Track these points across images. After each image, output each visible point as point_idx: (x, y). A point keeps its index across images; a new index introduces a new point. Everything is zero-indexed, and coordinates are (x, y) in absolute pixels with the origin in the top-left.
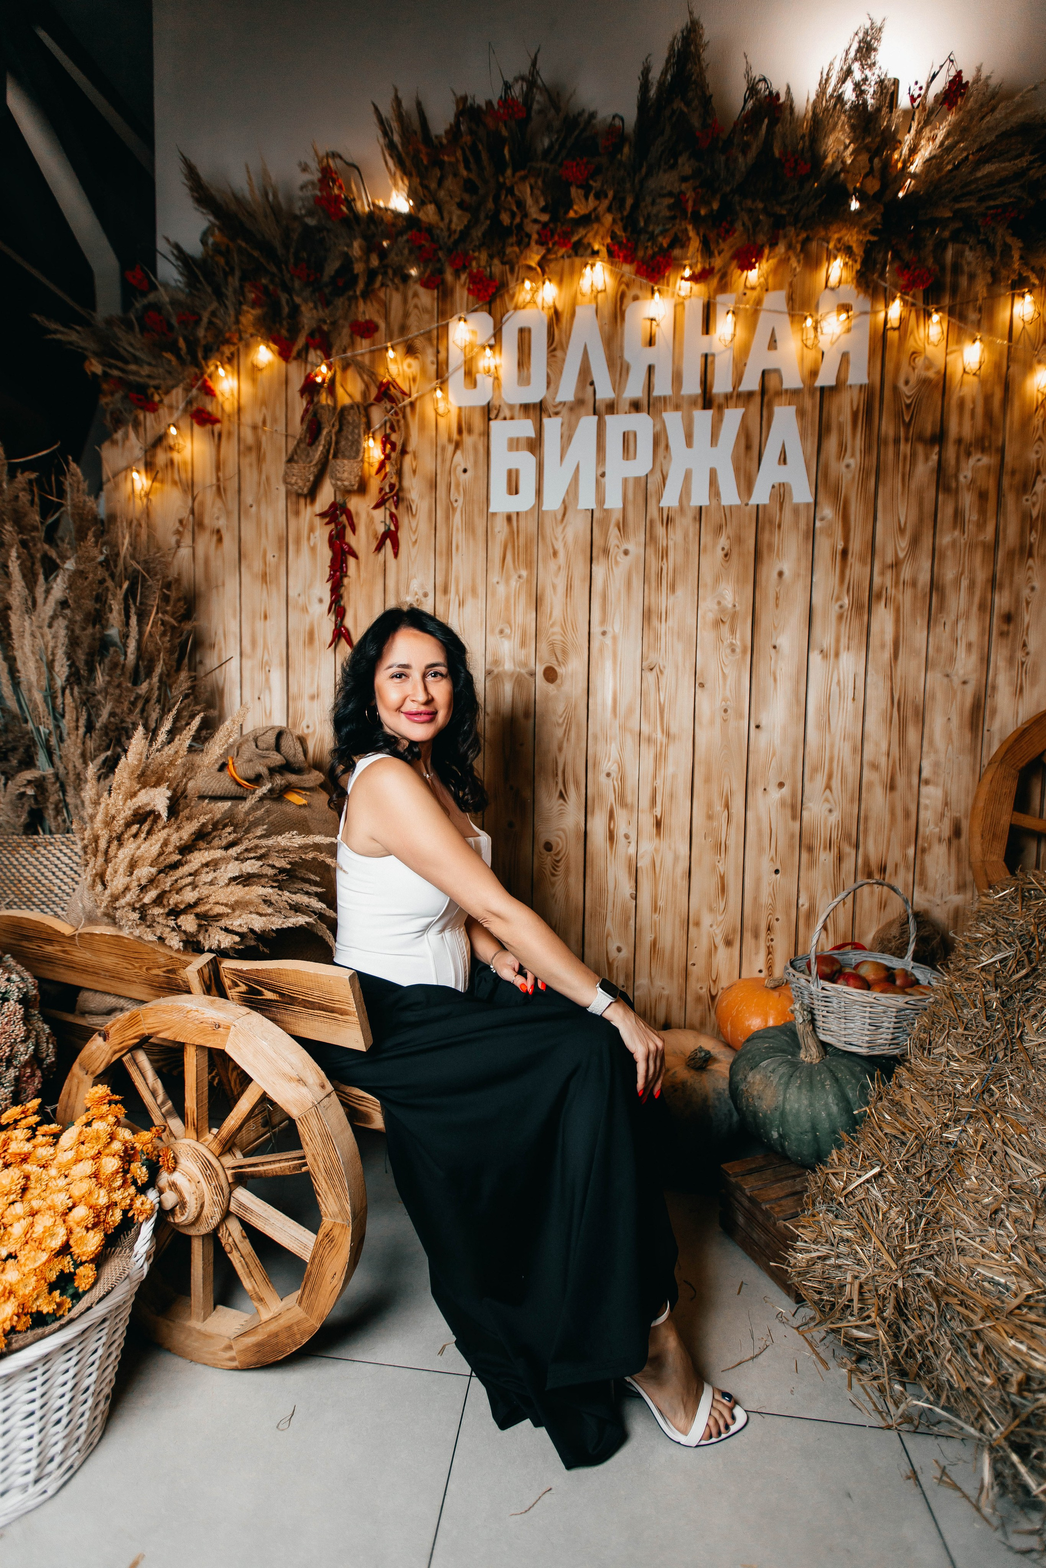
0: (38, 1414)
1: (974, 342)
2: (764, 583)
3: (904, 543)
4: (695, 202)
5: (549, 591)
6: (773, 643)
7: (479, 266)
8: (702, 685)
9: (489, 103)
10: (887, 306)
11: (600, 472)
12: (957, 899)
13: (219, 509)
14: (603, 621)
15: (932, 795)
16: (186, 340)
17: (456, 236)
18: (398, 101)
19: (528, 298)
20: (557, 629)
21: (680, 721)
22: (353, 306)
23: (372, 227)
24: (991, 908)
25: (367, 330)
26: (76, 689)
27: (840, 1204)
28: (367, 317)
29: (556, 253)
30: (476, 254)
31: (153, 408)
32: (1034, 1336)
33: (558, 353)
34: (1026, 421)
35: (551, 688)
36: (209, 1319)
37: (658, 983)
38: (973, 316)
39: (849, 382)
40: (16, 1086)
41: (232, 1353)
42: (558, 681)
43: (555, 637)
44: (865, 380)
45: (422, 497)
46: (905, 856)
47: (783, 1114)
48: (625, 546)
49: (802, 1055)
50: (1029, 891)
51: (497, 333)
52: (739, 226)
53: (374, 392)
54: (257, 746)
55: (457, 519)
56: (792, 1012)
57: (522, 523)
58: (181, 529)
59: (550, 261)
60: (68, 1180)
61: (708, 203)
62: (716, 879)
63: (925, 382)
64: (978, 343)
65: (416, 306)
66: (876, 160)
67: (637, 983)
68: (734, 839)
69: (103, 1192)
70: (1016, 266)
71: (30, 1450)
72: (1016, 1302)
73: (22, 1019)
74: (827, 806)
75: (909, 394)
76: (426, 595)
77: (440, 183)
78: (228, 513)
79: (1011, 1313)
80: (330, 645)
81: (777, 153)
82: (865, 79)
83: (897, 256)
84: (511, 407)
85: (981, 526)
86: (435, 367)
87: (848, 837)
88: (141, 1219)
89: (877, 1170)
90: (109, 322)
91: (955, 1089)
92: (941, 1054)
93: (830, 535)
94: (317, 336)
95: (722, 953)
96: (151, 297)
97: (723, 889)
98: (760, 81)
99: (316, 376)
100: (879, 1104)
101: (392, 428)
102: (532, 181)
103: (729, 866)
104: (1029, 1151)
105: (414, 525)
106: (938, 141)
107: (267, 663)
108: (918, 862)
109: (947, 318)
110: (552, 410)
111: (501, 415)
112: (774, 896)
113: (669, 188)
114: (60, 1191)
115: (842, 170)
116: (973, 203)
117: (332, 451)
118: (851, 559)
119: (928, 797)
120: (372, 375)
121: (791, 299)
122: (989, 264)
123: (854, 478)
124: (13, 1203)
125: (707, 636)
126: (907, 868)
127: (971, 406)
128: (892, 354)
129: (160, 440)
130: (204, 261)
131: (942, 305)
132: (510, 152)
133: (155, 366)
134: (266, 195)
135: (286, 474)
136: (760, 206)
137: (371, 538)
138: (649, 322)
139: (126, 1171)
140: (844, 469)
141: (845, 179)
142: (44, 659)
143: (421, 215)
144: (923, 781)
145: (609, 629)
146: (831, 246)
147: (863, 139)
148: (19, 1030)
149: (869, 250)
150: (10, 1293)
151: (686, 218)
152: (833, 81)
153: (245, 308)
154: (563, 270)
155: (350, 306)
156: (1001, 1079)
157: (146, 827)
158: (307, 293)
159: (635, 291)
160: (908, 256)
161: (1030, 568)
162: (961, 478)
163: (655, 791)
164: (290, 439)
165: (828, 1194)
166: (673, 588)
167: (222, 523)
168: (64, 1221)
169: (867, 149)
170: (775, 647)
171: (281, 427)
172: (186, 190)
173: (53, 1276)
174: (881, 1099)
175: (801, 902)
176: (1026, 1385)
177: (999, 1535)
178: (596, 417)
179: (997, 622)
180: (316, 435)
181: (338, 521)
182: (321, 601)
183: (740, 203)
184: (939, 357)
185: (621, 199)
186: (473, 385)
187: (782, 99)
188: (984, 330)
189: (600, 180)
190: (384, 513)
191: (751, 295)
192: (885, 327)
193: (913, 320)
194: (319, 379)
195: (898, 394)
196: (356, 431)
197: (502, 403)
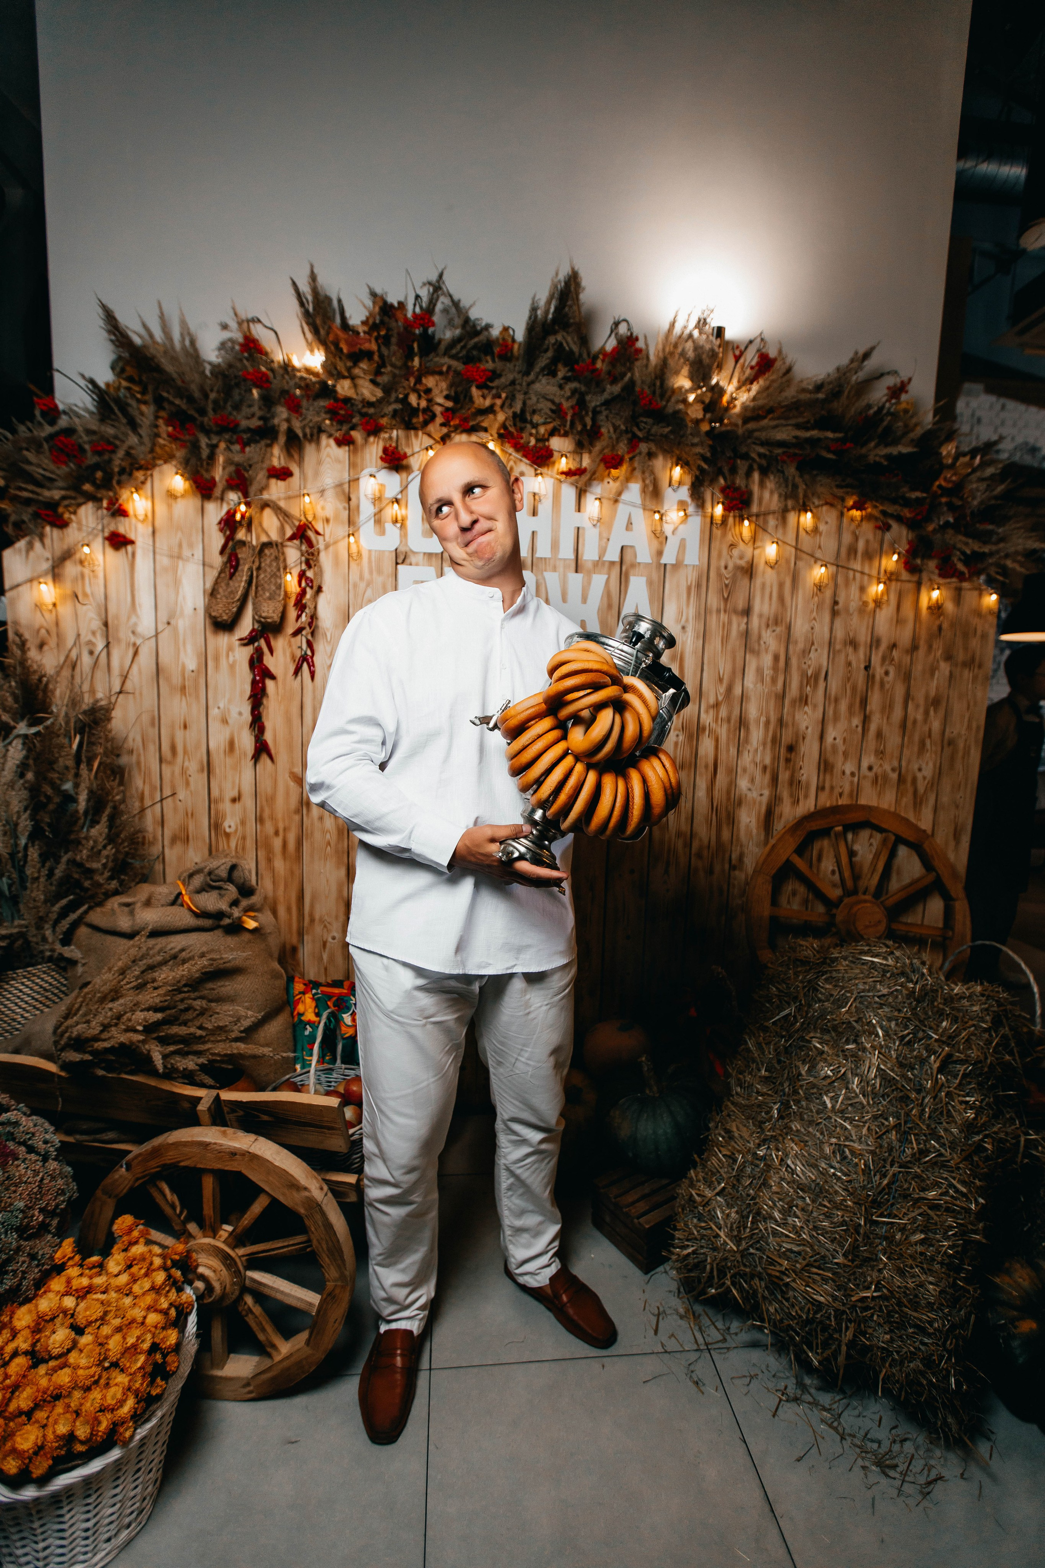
1: (773, 543)
3: (722, 689)
4: (572, 416)
10: (713, 508)
13: (135, 624)
17: (369, 407)
18: (313, 277)
22: (269, 453)
25: (284, 474)
28: (283, 464)
29: (456, 432)
31: (62, 524)
36: (226, 1366)
38: (772, 522)
39: (686, 563)
41: (250, 1389)
44: (697, 563)
45: (335, 627)
47: (636, 1139)
51: (404, 489)
52: (604, 430)
53: (289, 533)
54: (210, 878)
58: (94, 640)
63: (738, 568)
64: (775, 544)
65: (328, 456)
68: (597, 914)
74: (666, 887)
75: (727, 576)
77: (355, 364)
80: (253, 757)
84: (416, 555)
86: (347, 512)
88: (188, 1309)
94: (235, 477)
96: (63, 422)
98: (621, 320)
99: (235, 514)
101: (309, 566)
103: (593, 934)
106: (752, 395)
107: (187, 769)
109: (754, 523)
111: (408, 561)
113: (551, 397)
117: (254, 588)
120: (288, 516)
121: (644, 491)
123: (688, 637)
127: (769, 589)
128: (716, 545)
129: (70, 554)
130: (117, 392)
131: (752, 514)
134: (184, 340)
135: (209, 606)
136: (623, 427)
137: (288, 661)
138: (533, 496)
140: (681, 629)
143: (338, 388)
144: (733, 868)
146: (674, 457)
149: (702, 469)
153: (161, 441)
155: (267, 451)
159: (521, 467)
161: (806, 713)
162: (762, 643)
164: (208, 570)
167: (138, 637)
171: (198, 555)
175: (646, 959)
179: (783, 750)
180: (236, 568)
181: (256, 644)
182: (240, 714)
183: (607, 417)
184: (748, 551)
185: (512, 398)
186: (382, 532)
187: (640, 344)
188: (780, 534)
189: (496, 383)
190: (301, 640)
191: (614, 486)
192: (712, 523)
193: (731, 520)
194: (238, 517)
195: (720, 575)
196: (274, 564)
197: (408, 550)
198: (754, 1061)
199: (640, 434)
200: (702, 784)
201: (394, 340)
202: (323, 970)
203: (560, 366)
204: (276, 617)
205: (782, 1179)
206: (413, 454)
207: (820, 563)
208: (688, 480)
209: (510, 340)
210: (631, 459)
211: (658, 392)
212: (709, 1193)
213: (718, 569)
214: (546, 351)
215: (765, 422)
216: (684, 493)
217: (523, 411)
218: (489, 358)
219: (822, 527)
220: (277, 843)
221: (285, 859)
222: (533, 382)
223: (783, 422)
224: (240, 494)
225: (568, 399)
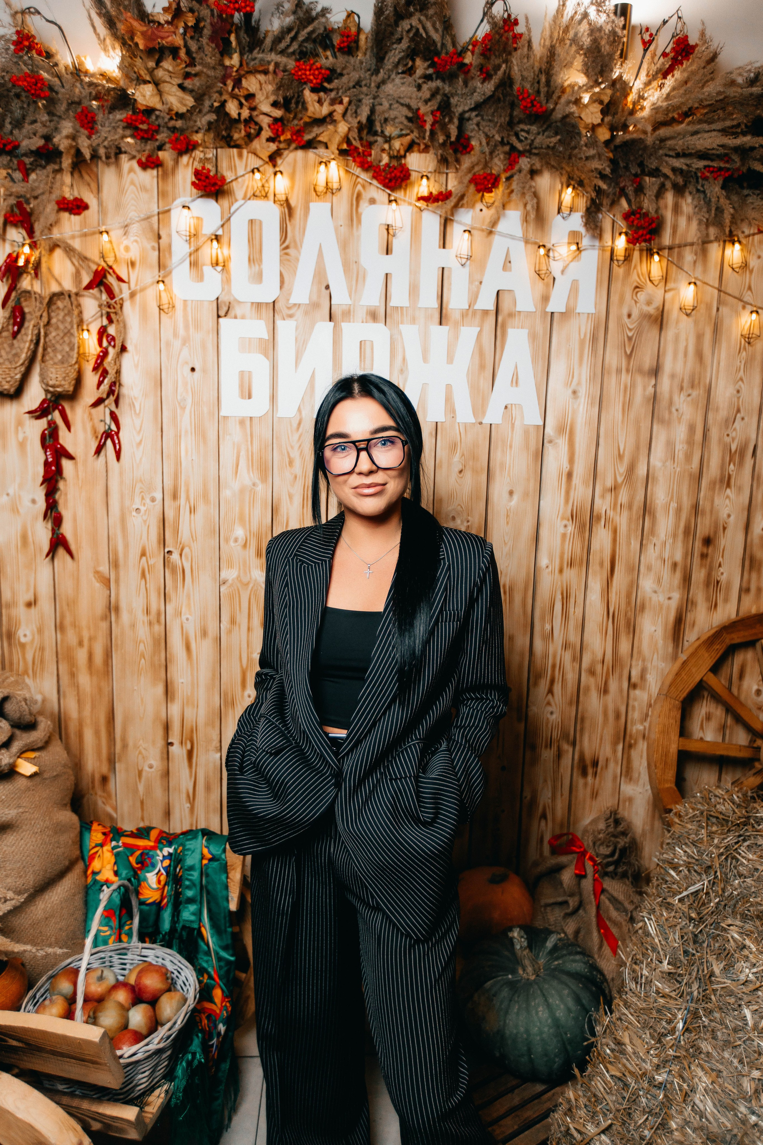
1: (690, 283)
2: (495, 501)
3: (622, 469)
4: (433, 125)
5: (284, 502)
10: (613, 240)
15: (639, 698)
17: (178, 120)
19: (259, 190)
22: (58, 181)
25: (77, 207)
28: (76, 194)
29: (288, 149)
30: (200, 140)
33: (292, 251)
34: (731, 362)
38: (689, 256)
39: (578, 311)
44: (592, 310)
45: (145, 396)
46: (615, 751)
49: (520, 973)
51: (226, 222)
52: (475, 143)
53: (86, 279)
55: (185, 421)
57: (256, 428)
59: (282, 155)
63: (645, 316)
64: (692, 286)
65: (132, 183)
74: (549, 709)
75: (631, 327)
76: (153, 499)
77: (158, 63)
80: (47, 555)
84: (242, 305)
86: (157, 253)
87: (565, 735)
93: (557, 458)
94: (17, 214)
99: (18, 256)
101: (110, 321)
102: (262, 77)
105: (138, 425)
106: (665, 92)
108: (625, 757)
109: (666, 257)
110: (285, 311)
111: (231, 313)
113: (407, 101)
116: (692, 161)
117: (40, 350)
118: (575, 480)
119: (635, 699)
120: (85, 259)
121: (525, 220)
122: (704, 214)
123: (580, 403)
126: (616, 762)
127: (684, 344)
128: (616, 286)
136: (498, 138)
137: (89, 437)
138: (385, 228)
140: (571, 394)
144: (632, 686)
154: (295, 161)
155: (54, 178)
159: (370, 195)
161: (728, 497)
162: (674, 410)
175: (525, 794)
178: (332, 324)
179: (698, 544)
180: (21, 325)
181: (50, 417)
182: (34, 501)
183: (478, 125)
184: (658, 294)
185: (356, 103)
186: (200, 278)
187: (520, 29)
188: (699, 272)
189: (336, 83)
190: (103, 412)
191: (488, 214)
192: (612, 259)
193: (636, 254)
194: (21, 262)
195: (622, 326)
196: (68, 319)
197: (232, 299)
198: (654, 949)
199: (520, 146)
200: (596, 586)
201: (207, 32)
202: (138, 804)
203: (418, 62)
204: (68, 387)
205: (687, 1123)
206: (236, 179)
207: (749, 308)
208: (582, 203)
209: (354, 30)
210: (508, 179)
211: (543, 90)
212: (591, 1129)
213: (619, 318)
214: (400, 40)
215: (681, 127)
216: (576, 222)
217: (370, 120)
218: (329, 53)
219: (753, 262)
220: (81, 656)
221: (91, 674)
222: (383, 82)
223: (706, 126)
224: (24, 232)
225: (426, 102)
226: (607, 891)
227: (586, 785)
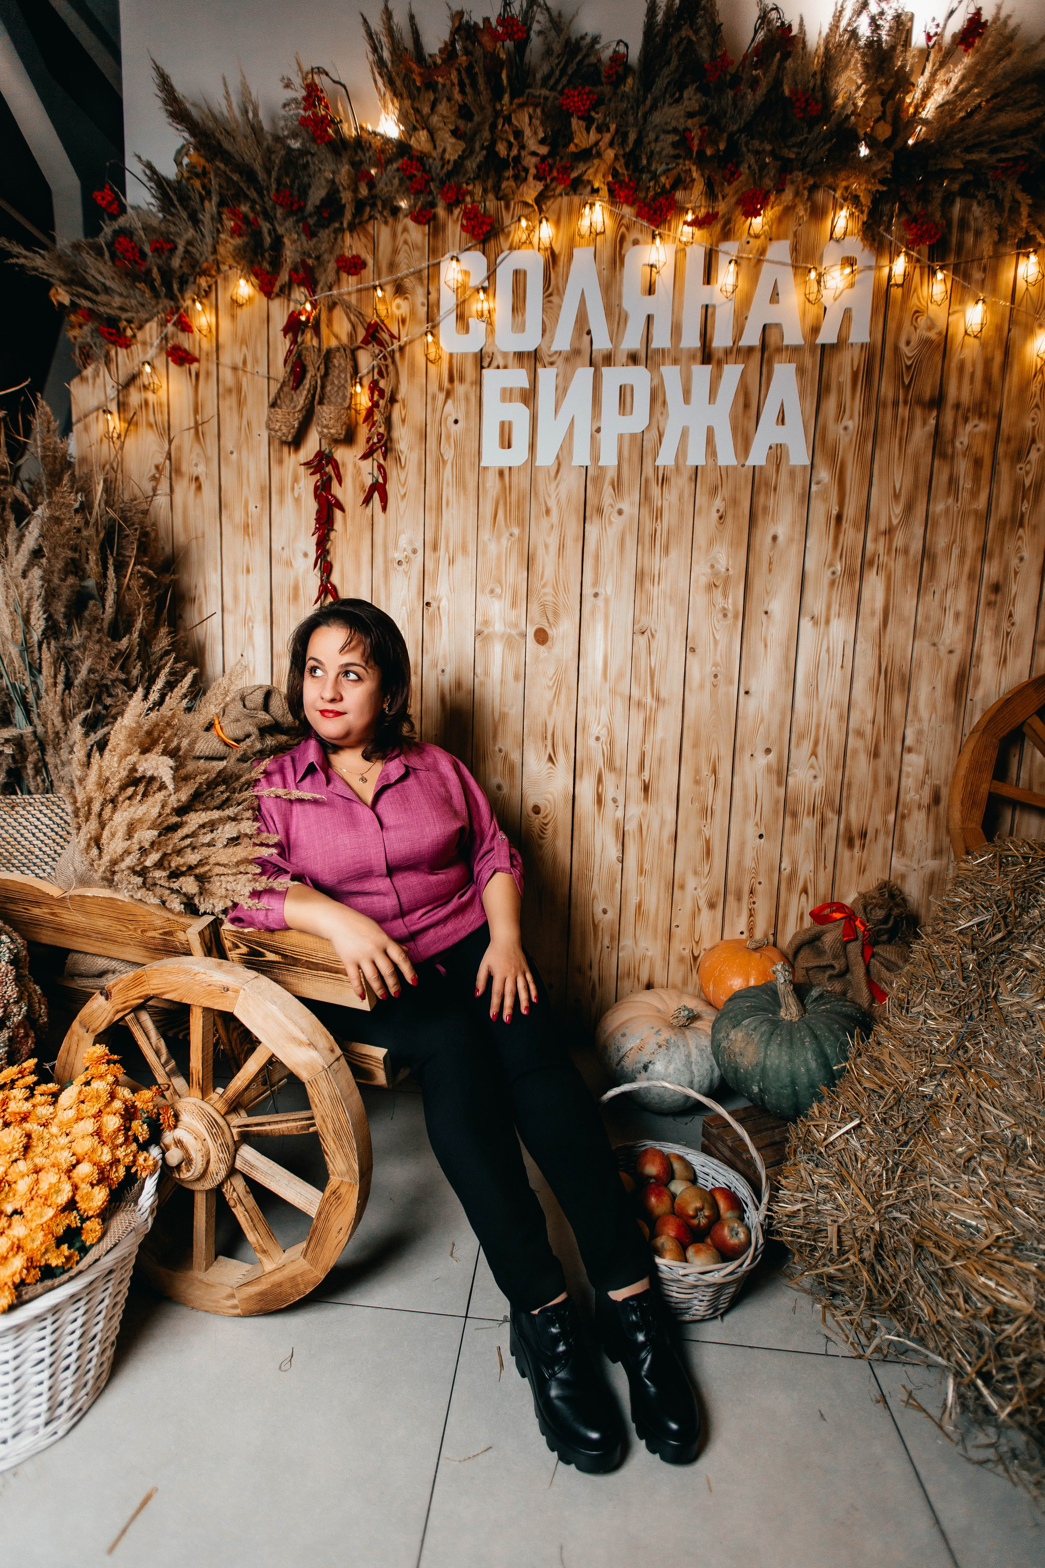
0: (48, 1361)
1: (977, 302)
2: (757, 547)
3: (898, 510)
4: (700, 140)
5: (540, 552)
6: (765, 609)
7: (473, 202)
8: (693, 650)
9: (487, 20)
10: (891, 261)
11: (595, 428)
12: (932, 864)
13: (198, 455)
14: (595, 583)
15: (914, 762)
16: (159, 269)
17: (450, 167)
18: (387, 15)
19: (524, 237)
20: (549, 590)
21: (671, 687)
22: (339, 241)
23: (360, 152)
24: (970, 874)
25: (355, 266)
26: (53, 642)
27: (820, 1153)
28: (354, 253)
29: (554, 190)
30: (470, 187)
31: (126, 343)
32: (1002, 1273)
33: (554, 299)
34: (1024, 387)
35: (542, 648)
36: (211, 1269)
37: (642, 944)
38: (977, 275)
39: (850, 341)
40: (9, 1046)
41: (235, 1302)
42: (549, 643)
43: (546, 598)
44: (866, 339)
45: (411, 448)
46: (885, 822)
47: (764, 1070)
48: (620, 505)
49: (782, 1014)
50: (1006, 857)
51: (491, 275)
52: (744, 168)
53: (361, 333)
54: (244, 706)
55: (448, 473)
56: (774, 972)
57: (515, 479)
58: (157, 475)
59: (549, 198)
60: (69, 1138)
61: (715, 143)
62: (701, 843)
63: (926, 343)
64: (980, 303)
65: (406, 242)
66: (890, 103)
67: (621, 944)
68: (720, 805)
69: (106, 1149)
70: (1024, 224)
71: (40, 1395)
72: (986, 1242)
73: (14, 980)
74: (812, 772)
75: (910, 355)
76: (415, 551)
77: (433, 108)
78: (207, 460)
79: (981, 1253)
81: (787, 93)
82: (882, 13)
83: (904, 209)
84: (505, 355)
85: (974, 494)
86: (425, 309)
87: (830, 802)
88: (144, 1175)
89: (856, 1122)
90: (76, 247)
91: (931, 1045)
92: (919, 1013)
93: (826, 500)
94: (301, 272)
95: (705, 915)
96: (122, 221)
97: (708, 853)
98: (772, 9)
99: (300, 314)
100: (858, 1060)
101: (380, 374)
102: (531, 110)
103: (715, 830)
104: (1001, 1104)
105: (403, 478)
106: (952, 86)
107: (250, 619)
108: (897, 828)
109: (951, 274)
110: (546, 360)
111: (495, 364)
112: (757, 860)
113: (674, 123)
114: (62, 1149)
115: (853, 113)
116: (984, 156)
117: (317, 397)
118: (845, 525)
119: (910, 765)
120: (360, 315)
121: (795, 249)
122: (996, 221)
123: (851, 440)
124: (16, 1161)
125: (699, 600)
126: (887, 833)
127: (971, 370)
128: (894, 312)
129: (133, 378)
130: (179, 182)
131: (948, 262)
132: (508, 77)
133: (126, 297)
134: (247, 112)
135: (269, 419)
136: (768, 148)
137: (358, 489)
138: (648, 269)
139: (127, 1129)
140: (842, 432)
141: (855, 124)
142: (19, 611)
143: (413, 142)
144: (906, 750)
145: (601, 591)
146: (838, 195)
147: (876, 78)
148: (11, 991)
149: (878, 200)
150: (19, 1247)
151: (690, 158)
152: (847, 14)
153: (223, 236)
155: (336, 239)
156: (976, 1037)
157: (141, 788)
158: (289, 223)
159: (634, 235)
160: (915, 209)
161: (1020, 538)
162: (958, 444)
163: (643, 755)
164: (272, 382)
165: (809, 1144)
166: (666, 550)
167: (201, 470)
168: (69, 1178)
169: (881, 92)
170: (766, 613)
171: (263, 370)
172: (159, 103)
173: (60, 1230)
174: (860, 1055)
175: (783, 867)
176: (994, 1317)
177: (959, 1449)
178: (593, 369)
179: (985, 592)
180: (301, 378)
181: (323, 472)
182: (306, 555)
183: (747, 144)
184: (941, 318)
185: (623, 131)
186: (466, 331)
187: (795, 31)
189: (603, 112)
190: (372, 464)
192: (889, 282)
193: (917, 278)
194: (303, 319)
195: (899, 354)
196: (343, 376)
197: (495, 351)
200: (866, 639)
203: (686, 84)
204: (340, 429)
208: (858, 223)
210: (779, 196)
211: (819, 95)
213: (897, 347)
214: (668, 62)
216: (852, 242)
222: (651, 111)
224: (307, 291)
226: (878, 954)
227: (852, 858)
